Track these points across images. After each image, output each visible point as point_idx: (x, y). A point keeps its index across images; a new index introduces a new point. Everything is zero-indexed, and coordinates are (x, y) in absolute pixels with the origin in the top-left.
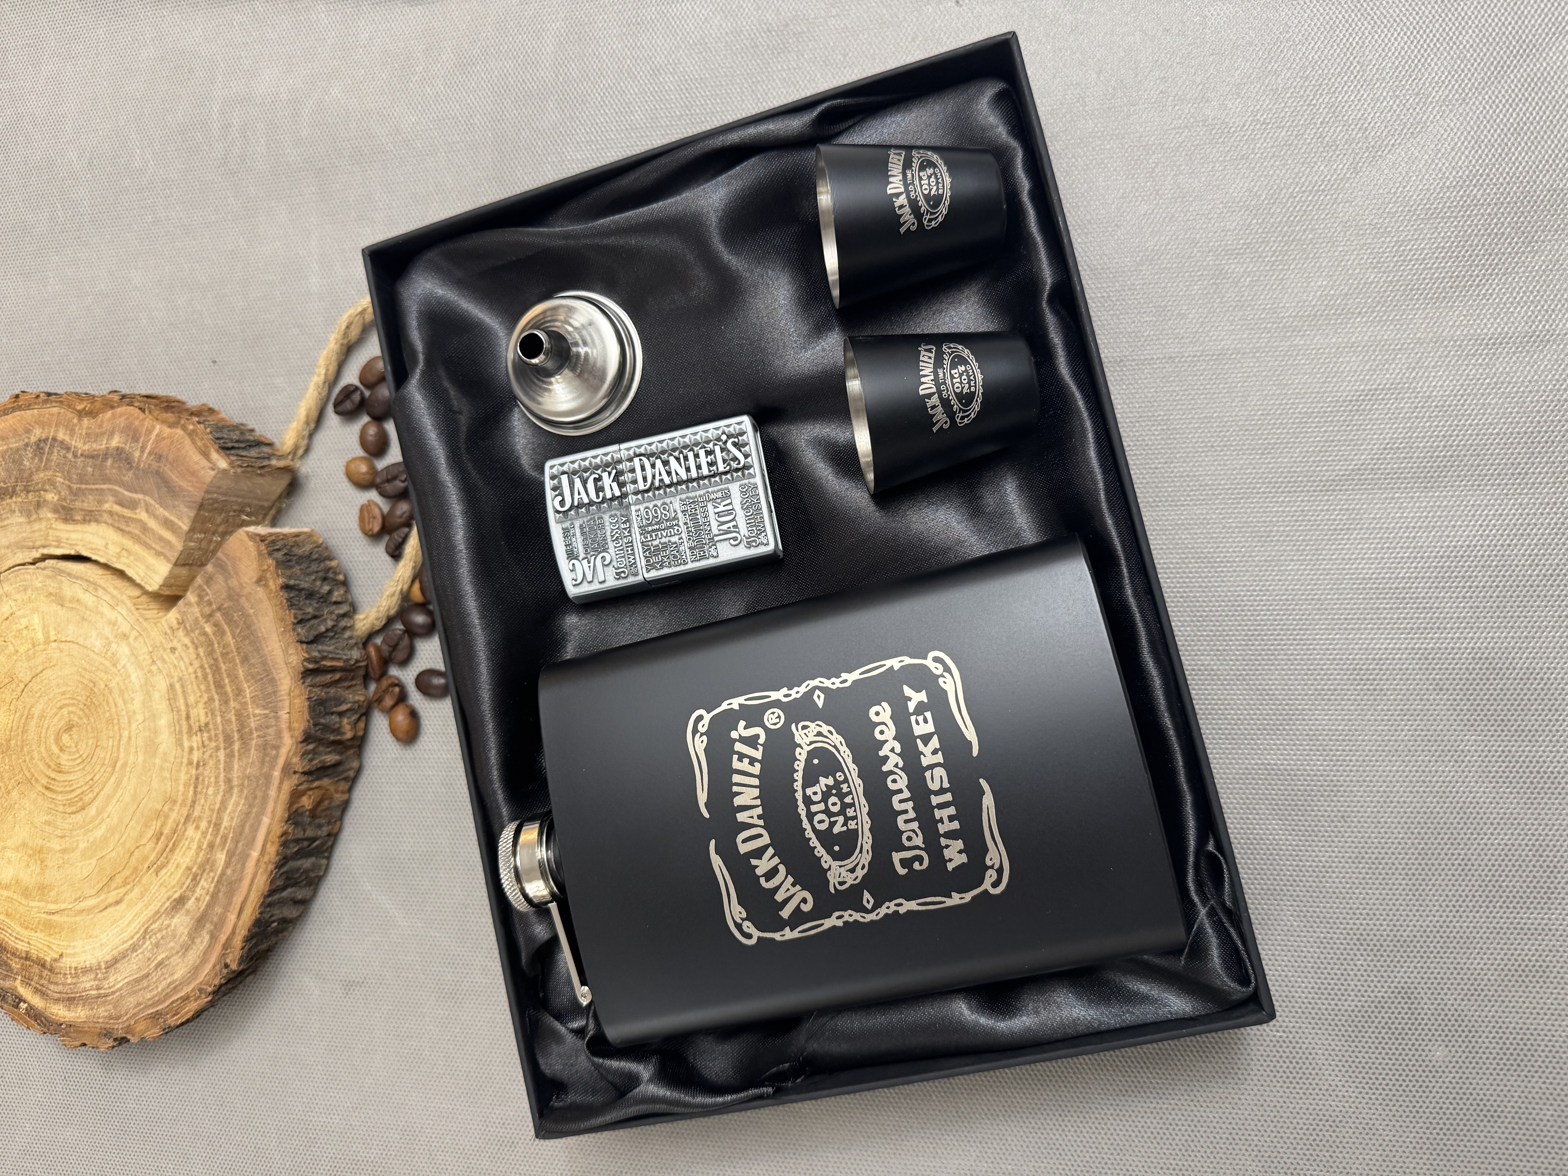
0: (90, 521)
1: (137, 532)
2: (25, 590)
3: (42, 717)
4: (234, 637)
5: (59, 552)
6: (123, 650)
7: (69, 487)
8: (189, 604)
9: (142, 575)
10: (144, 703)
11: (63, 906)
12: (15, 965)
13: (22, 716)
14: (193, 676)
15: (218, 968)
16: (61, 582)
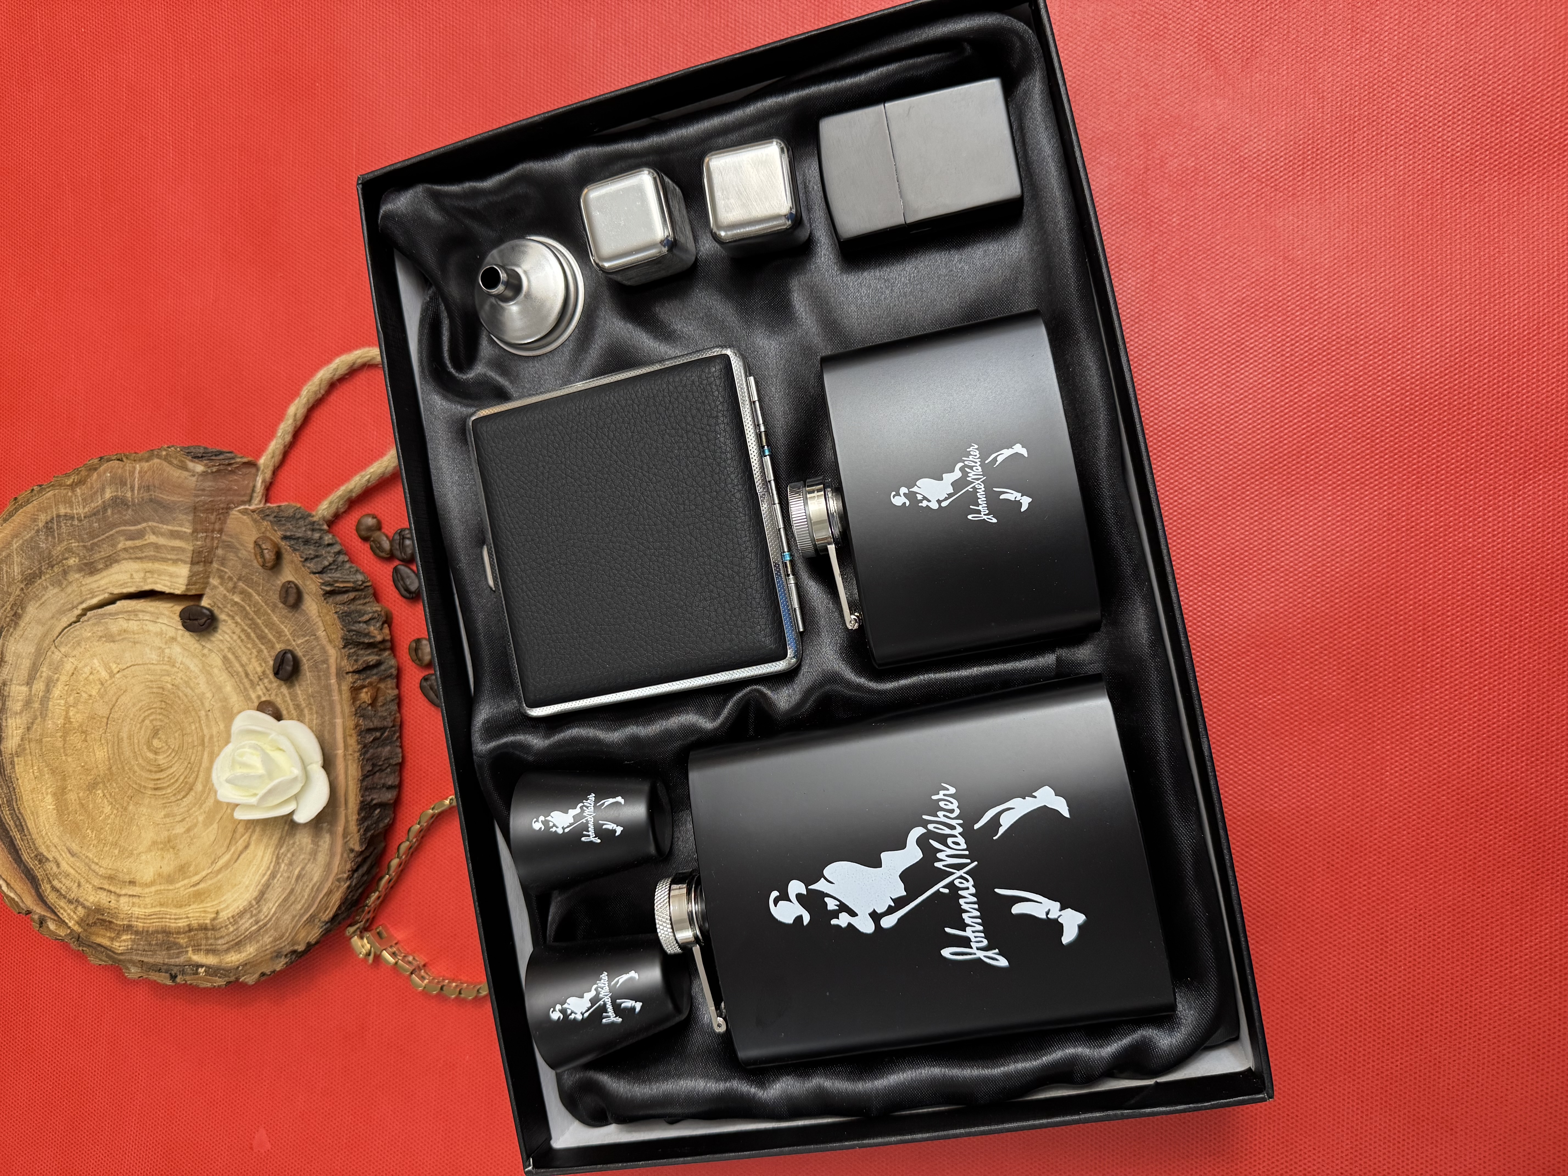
0: (111, 564)
1: (152, 553)
2: (79, 644)
3: (130, 737)
4: (259, 595)
5: (94, 601)
6: (176, 650)
7: (84, 546)
8: (215, 587)
9: (169, 584)
10: (208, 683)
11: (204, 873)
12: (183, 940)
13: (114, 743)
14: (238, 641)
15: (345, 855)
16: (106, 623)
